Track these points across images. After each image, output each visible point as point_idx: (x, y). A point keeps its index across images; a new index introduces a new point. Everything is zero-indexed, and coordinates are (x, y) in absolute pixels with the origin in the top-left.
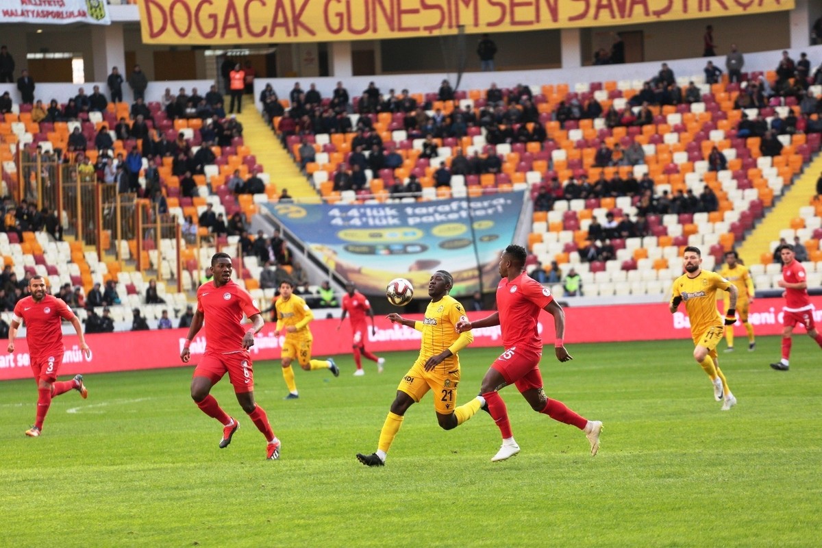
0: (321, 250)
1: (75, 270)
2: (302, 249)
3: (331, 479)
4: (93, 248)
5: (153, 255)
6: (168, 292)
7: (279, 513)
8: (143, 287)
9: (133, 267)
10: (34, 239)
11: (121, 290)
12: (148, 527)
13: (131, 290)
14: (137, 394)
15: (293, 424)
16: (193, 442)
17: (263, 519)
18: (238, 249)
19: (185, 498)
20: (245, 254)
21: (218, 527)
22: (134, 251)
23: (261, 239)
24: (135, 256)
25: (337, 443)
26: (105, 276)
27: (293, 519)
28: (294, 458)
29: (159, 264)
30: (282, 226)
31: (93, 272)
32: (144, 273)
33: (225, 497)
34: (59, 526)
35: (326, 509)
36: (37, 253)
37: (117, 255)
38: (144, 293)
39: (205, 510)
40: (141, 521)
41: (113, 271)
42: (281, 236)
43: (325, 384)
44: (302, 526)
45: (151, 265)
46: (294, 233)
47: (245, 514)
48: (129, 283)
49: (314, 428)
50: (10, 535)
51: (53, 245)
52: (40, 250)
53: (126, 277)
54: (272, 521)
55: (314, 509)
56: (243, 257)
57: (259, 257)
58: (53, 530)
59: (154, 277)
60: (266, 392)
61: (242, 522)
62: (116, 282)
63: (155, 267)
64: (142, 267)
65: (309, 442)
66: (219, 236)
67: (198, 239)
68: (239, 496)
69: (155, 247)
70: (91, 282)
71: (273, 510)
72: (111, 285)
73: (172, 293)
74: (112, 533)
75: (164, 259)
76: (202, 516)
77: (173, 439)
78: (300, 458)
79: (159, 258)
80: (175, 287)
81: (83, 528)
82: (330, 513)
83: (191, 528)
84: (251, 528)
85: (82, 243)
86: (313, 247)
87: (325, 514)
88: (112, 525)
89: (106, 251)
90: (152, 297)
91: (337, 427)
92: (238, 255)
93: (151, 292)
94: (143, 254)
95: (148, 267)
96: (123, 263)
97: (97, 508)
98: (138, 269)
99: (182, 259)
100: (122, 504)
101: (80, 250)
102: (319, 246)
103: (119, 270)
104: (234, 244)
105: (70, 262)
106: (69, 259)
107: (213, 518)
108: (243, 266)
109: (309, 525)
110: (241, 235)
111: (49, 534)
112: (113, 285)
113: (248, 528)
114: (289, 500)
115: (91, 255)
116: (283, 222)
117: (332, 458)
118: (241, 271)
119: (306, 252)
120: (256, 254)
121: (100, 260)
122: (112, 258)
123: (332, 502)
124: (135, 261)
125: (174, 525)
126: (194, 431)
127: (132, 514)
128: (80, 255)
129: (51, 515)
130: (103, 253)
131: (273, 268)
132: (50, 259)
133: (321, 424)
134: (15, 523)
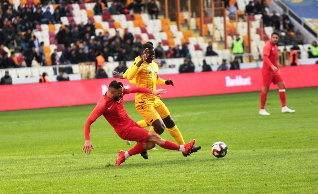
0: (312, 22)
1: (164, 36)
2: (300, 21)
3: (306, 160)
4: (174, 23)
5: (210, 27)
6: (219, 49)
7: (273, 180)
8: (204, 46)
9: (198, 34)
10: (140, 19)
11: (191, 48)
12: (195, 187)
13: (197, 48)
14: (198, 110)
15: (287, 127)
16: (226, 138)
17: (263, 183)
18: (261, 23)
19: (218, 171)
20: (265, 25)
21: (235, 188)
22: (199, 25)
23: (275, 16)
24: (199, 28)
25: (313, 139)
26: (182, 40)
27: (280, 184)
28: (286, 148)
29: (214, 32)
30: (288, 8)
31: (174, 37)
32: (205, 37)
33: (242, 170)
34: (144, 186)
35: (301, 178)
36: (142, 26)
37: (189, 27)
38: (205, 50)
39: (229, 178)
40: (191, 184)
41: (186, 36)
42: (287, 14)
43: (311, 104)
44: (286, 188)
45: (209, 32)
46: (296, 12)
47: (252, 181)
48: (195, 43)
49: (300, 130)
50: (116, 191)
51: (151, 21)
52: (144, 24)
53: (194, 40)
54: (268, 185)
55: (294, 178)
56: (264, 27)
57: (274, 27)
58: (140, 188)
59: (210, 40)
60: (275, 108)
61: (250, 185)
62: (188, 43)
63: (211, 34)
64: (204, 34)
65: (296, 139)
66: (249, 15)
67: (237, 17)
68: (250, 170)
69: (211, 21)
70: (173, 44)
71: (269, 179)
72: (185, 45)
73: (222, 49)
74: (174, 191)
75: (216, 29)
76: (227, 181)
77: (215, 136)
78: (289, 148)
79: (213, 28)
80: (223, 46)
81: (157, 188)
82: (304, 181)
83: (220, 188)
84: (255, 189)
85: (168, 20)
86: (307, 21)
87: (300, 181)
88: (174, 186)
89: (182, 24)
90: (210, 52)
91: (314, 130)
92: (261, 26)
93: (210, 49)
94: (204, 26)
95: (207, 34)
96: (192, 32)
97: (166, 176)
98: (201, 35)
99: (227, 29)
100: (181, 174)
101: (167, 24)
102: (310, 19)
103: (190, 36)
104: (258, 19)
105: (161, 31)
106: (160, 29)
107: (234, 183)
108: (264, 33)
109: (290, 187)
110: (262, 14)
111: (138, 191)
112: (186, 45)
113: (253, 189)
114: (279, 173)
115: (173, 27)
116: (288, 6)
117: (309, 148)
118: (263, 35)
119: (303, 24)
120: (272, 26)
121: (179, 30)
122: (185, 29)
123: (306, 174)
124: (199, 30)
125: (209, 187)
126: (227, 132)
127: (186, 180)
128: (166, 27)
129: (140, 180)
130: (181, 26)
131: (283, 34)
132: (150, 30)
133: (304, 127)
134: (119, 184)
